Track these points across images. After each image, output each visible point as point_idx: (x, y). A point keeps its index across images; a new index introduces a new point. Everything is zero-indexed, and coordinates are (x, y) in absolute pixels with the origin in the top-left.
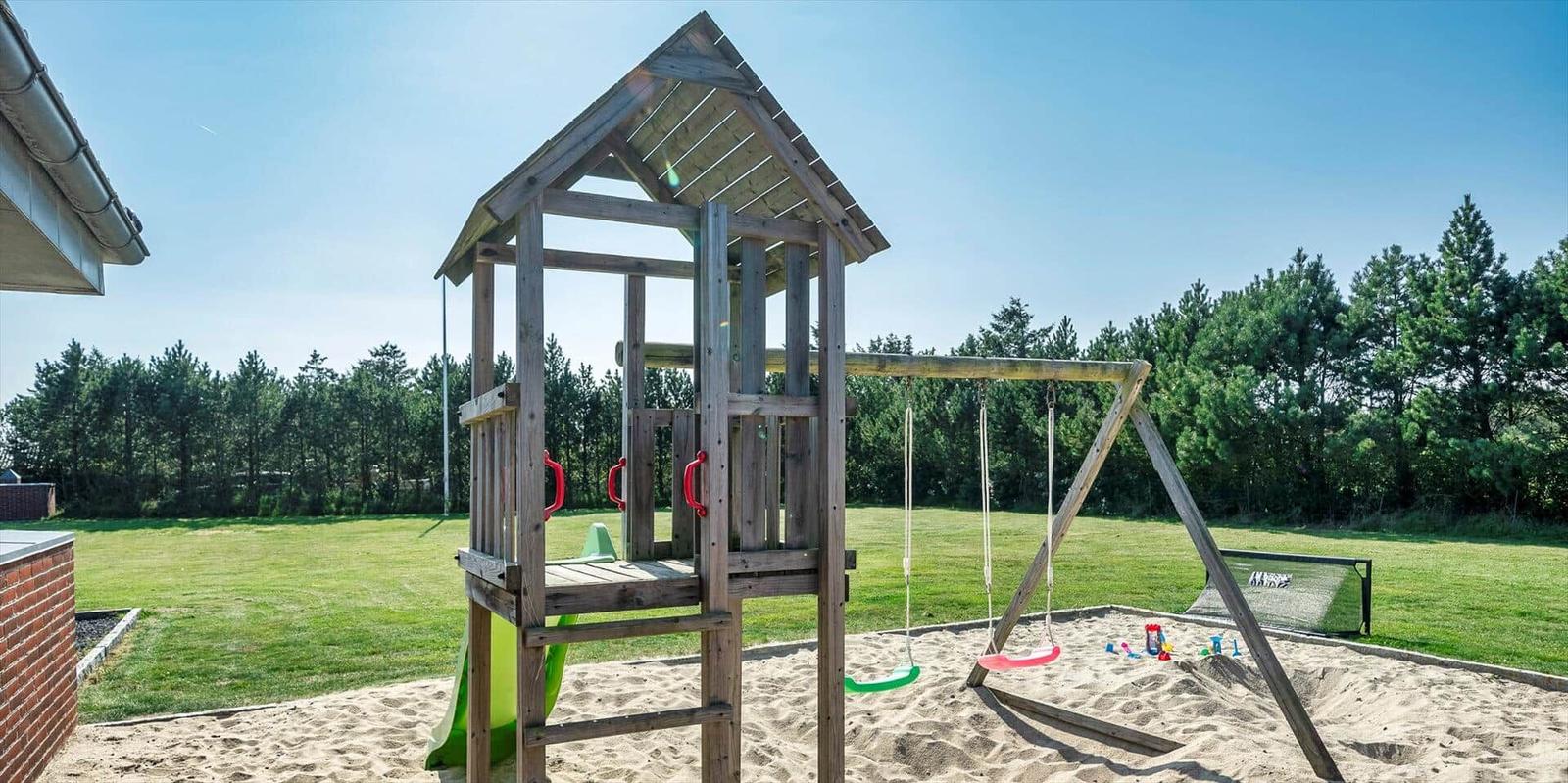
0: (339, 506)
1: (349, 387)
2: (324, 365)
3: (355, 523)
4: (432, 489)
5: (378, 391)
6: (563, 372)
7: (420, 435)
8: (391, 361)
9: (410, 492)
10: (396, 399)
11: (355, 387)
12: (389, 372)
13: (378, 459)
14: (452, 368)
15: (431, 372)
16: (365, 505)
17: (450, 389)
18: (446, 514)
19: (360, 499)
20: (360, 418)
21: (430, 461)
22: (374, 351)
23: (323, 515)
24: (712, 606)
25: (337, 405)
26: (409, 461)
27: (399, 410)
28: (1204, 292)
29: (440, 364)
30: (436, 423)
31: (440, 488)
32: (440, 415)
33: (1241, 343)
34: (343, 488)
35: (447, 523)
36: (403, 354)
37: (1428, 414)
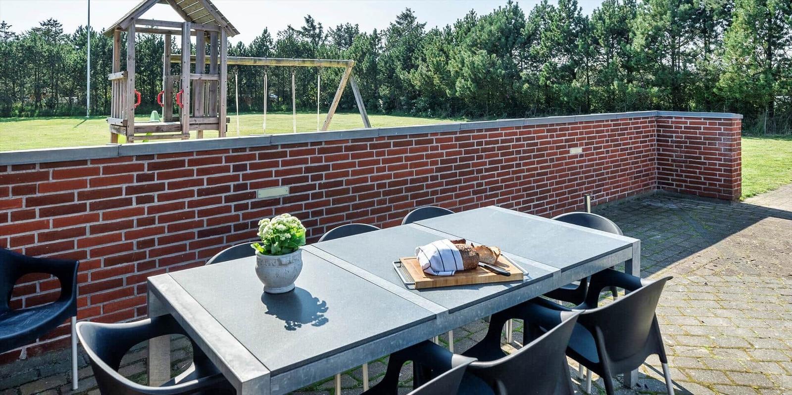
0: (20, 112)
1: (28, 44)
2: (10, 30)
3: (32, 121)
4: (79, 103)
5: (46, 47)
6: (159, 40)
7: (73, 72)
8: (54, 29)
9: (65, 104)
10: (58, 52)
11: (33, 44)
12: (52, 35)
13: (46, 84)
14: (93, 35)
15: (78, 35)
16: (37, 111)
17: (91, 46)
18: (87, 117)
19: (34, 108)
20: (34, 62)
21: (78, 87)
22: (43, 23)
23: (11, 117)
24: (184, 132)
25: (20, 55)
26: (65, 87)
27: (59, 58)
28: (475, 15)
29: (84, 31)
30: (82, 66)
31: (84, 102)
32: (85, 61)
33: (484, 40)
34: (23, 102)
35: (88, 121)
36: (61, 25)
37: (547, 73)
